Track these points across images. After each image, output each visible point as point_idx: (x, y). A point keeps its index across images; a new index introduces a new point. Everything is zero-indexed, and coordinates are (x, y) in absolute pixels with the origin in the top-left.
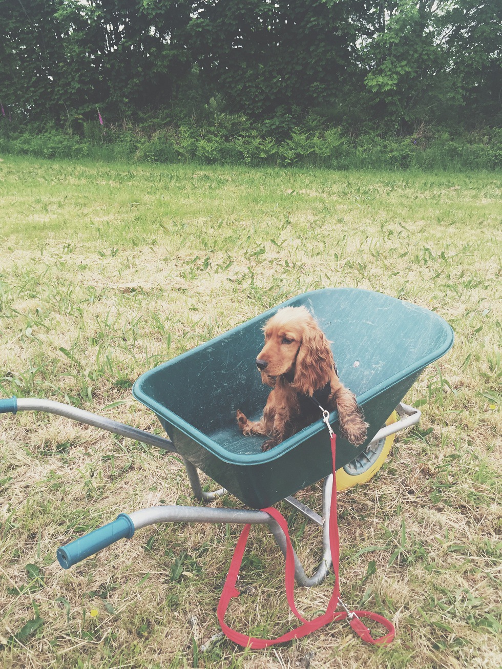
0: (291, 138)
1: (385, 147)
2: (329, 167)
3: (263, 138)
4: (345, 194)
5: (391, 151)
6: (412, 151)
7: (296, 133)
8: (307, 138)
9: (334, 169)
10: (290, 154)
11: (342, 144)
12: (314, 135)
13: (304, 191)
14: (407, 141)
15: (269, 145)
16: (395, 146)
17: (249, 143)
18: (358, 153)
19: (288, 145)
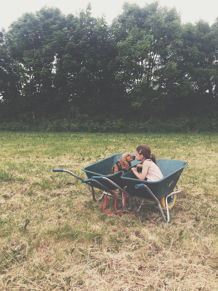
0: (105, 122)
1: (139, 125)
2: (119, 132)
3: (95, 122)
4: (125, 140)
5: (141, 126)
6: (148, 126)
7: (107, 121)
8: (111, 122)
9: (121, 133)
10: (105, 128)
11: (123, 124)
12: (113, 121)
13: (111, 140)
14: (146, 123)
15: (97, 125)
16: (142, 124)
17: (89, 124)
18: (129, 127)
19: (104, 124)
